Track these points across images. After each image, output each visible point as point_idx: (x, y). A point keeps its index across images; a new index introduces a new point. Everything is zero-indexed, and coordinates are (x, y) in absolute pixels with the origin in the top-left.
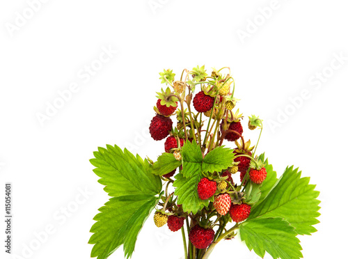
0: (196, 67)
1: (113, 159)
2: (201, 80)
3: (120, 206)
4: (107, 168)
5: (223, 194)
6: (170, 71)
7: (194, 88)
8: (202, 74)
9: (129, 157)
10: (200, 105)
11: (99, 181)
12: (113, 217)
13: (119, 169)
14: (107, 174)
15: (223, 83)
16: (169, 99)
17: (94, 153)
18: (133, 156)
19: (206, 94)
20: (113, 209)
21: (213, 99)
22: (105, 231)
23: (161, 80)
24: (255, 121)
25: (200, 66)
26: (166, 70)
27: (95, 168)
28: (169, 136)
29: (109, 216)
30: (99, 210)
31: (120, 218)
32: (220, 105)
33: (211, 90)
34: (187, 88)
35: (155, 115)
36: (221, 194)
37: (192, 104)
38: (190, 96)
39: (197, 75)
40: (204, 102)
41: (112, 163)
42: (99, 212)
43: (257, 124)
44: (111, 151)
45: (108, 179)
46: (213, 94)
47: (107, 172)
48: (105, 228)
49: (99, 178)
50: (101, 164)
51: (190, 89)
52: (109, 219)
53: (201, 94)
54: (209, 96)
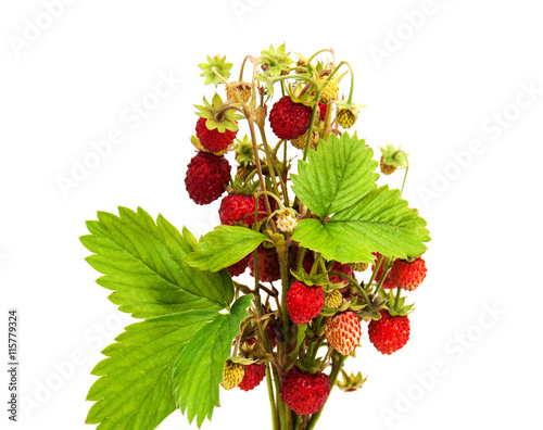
0: (267, 49)
1: (132, 237)
2: (283, 73)
3: (148, 340)
4: (116, 254)
5: (344, 312)
6: (221, 57)
7: (272, 88)
8: (281, 61)
9: (166, 234)
10: (284, 125)
11: (99, 281)
12: (134, 365)
13: (144, 256)
14: (115, 268)
15: (326, 77)
16: (220, 117)
17: (89, 223)
18: (175, 230)
19: (296, 101)
20: (133, 349)
21: (310, 111)
22: (118, 395)
23: (205, 78)
24: (394, 157)
25: (276, 46)
26: (212, 57)
27: (90, 254)
28: (225, 194)
29: (126, 362)
30: (103, 352)
31: (151, 363)
32: (322, 124)
33: (304, 92)
34: (257, 90)
35: (196, 154)
36: (339, 313)
37: (267, 123)
38: (264, 108)
39: (273, 64)
40: (293, 119)
41: (128, 245)
42: (105, 357)
43: (398, 161)
44: (127, 221)
45: (118, 277)
46: (309, 101)
47: (117, 263)
48: (118, 388)
49: (100, 275)
50: (102, 246)
51: (262, 92)
52: (127, 369)
53: (286, 102)
54: (300, 104)
